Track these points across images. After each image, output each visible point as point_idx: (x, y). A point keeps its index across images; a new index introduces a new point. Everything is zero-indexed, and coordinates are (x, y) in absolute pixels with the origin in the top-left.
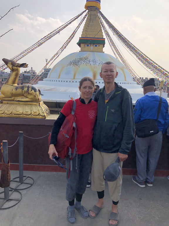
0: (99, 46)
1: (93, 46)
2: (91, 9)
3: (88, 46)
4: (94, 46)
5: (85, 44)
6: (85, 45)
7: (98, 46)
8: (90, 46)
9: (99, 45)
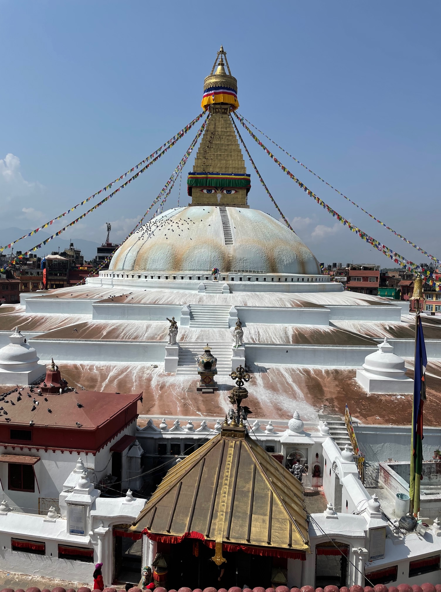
0: (236, 192)
1: (222, 192)
2: (216, 109)
3: (209, 192)
4: (225, 192)
5: (203, 189)
7: (233, 192)
8: (216, 192)
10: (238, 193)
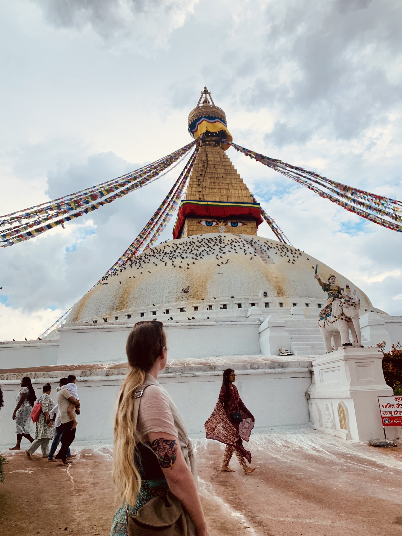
0: (244, 224)
1: (226, 224)
3: (209, 224)
4: (229, 224)
5: (200, 220)
6: (199, 223)
7: (240, 224)
8: (217, 224)
9: (244, 222)
10: (246, 226)
